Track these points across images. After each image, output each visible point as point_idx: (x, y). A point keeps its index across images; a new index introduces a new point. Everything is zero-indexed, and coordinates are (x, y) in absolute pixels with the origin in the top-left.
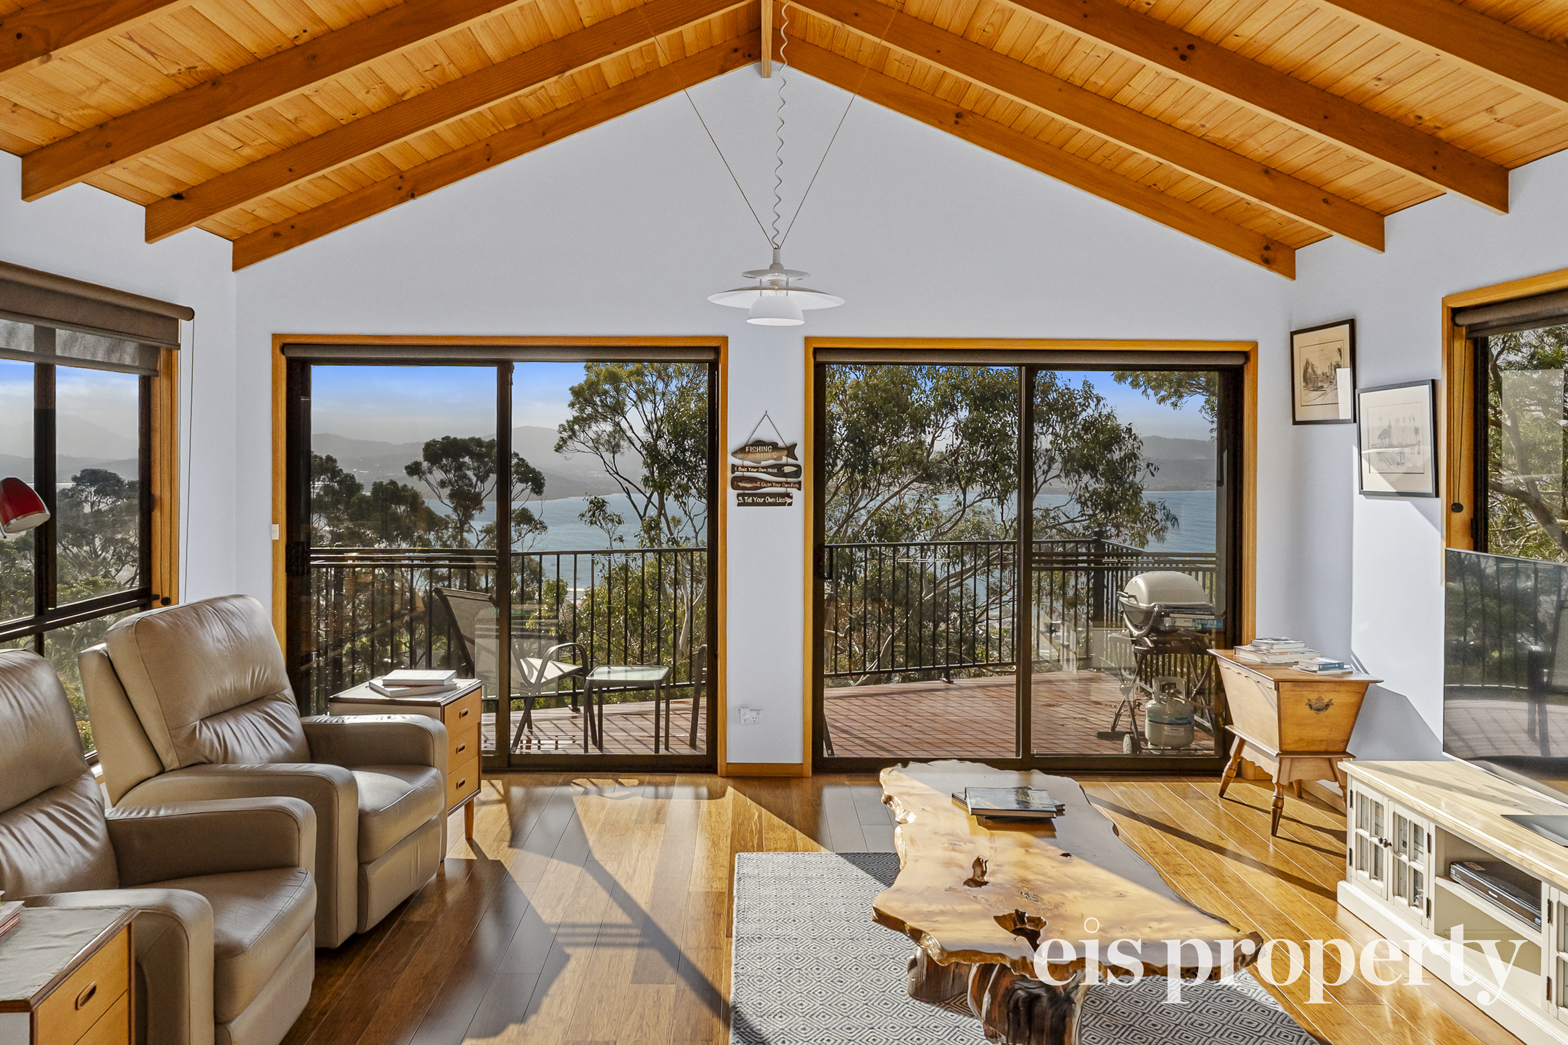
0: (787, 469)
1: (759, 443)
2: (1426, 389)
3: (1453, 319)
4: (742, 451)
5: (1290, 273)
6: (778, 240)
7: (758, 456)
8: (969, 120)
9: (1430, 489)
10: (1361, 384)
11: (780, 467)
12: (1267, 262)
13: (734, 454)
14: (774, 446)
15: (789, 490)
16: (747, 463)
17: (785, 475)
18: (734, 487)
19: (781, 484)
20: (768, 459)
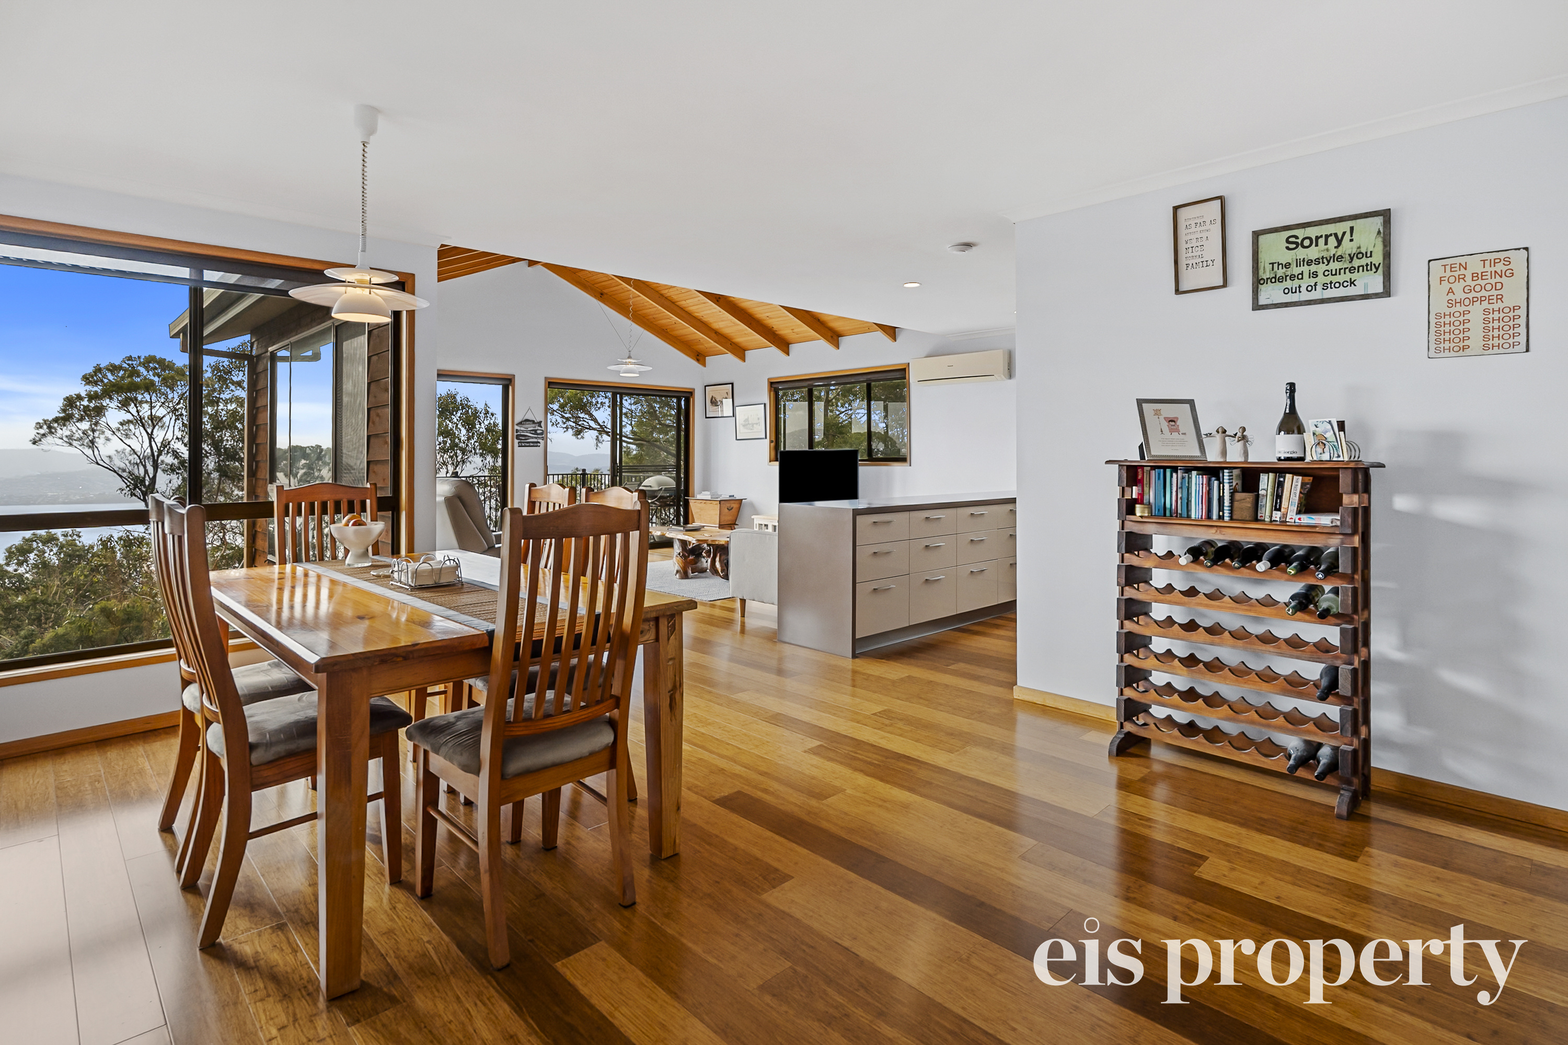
0: (538, 432)
1: (527, 420)
2: (763, 406)
3: (771, 387)
4: (520, 423)
5: (704, 365)
6: (630, 349)
7: (527, 426)
8: (605, 296)
9: (764, 436)
10: (735, 405)
11: (536, 431)
12: (698, 360)
13: (517, 425)
14: (533, 422)
15: (539, 440)
16: (522, 429)
17: (538, 434)
18: (517, 439)
19: (536, 438)
20: (531, 427)
